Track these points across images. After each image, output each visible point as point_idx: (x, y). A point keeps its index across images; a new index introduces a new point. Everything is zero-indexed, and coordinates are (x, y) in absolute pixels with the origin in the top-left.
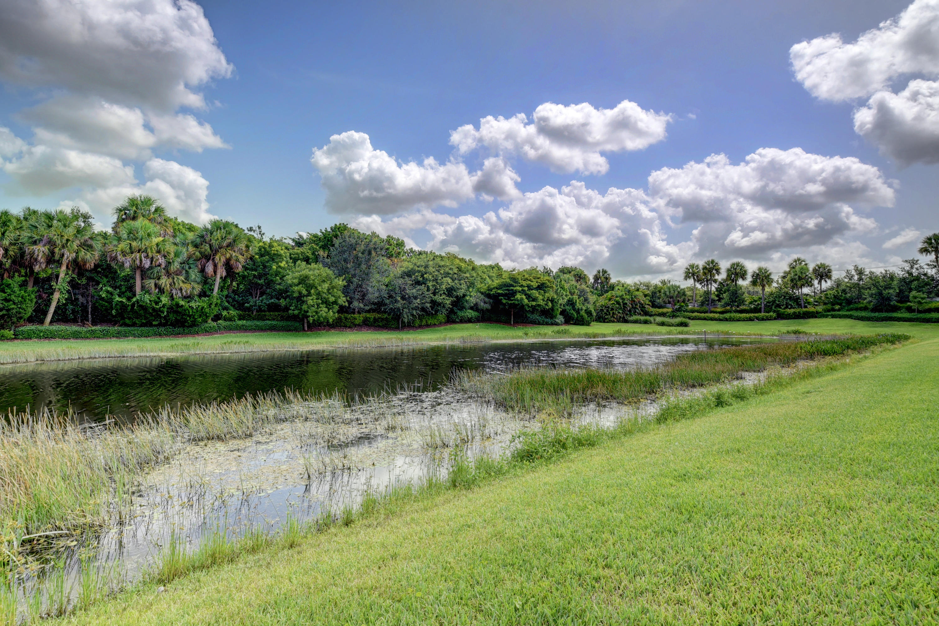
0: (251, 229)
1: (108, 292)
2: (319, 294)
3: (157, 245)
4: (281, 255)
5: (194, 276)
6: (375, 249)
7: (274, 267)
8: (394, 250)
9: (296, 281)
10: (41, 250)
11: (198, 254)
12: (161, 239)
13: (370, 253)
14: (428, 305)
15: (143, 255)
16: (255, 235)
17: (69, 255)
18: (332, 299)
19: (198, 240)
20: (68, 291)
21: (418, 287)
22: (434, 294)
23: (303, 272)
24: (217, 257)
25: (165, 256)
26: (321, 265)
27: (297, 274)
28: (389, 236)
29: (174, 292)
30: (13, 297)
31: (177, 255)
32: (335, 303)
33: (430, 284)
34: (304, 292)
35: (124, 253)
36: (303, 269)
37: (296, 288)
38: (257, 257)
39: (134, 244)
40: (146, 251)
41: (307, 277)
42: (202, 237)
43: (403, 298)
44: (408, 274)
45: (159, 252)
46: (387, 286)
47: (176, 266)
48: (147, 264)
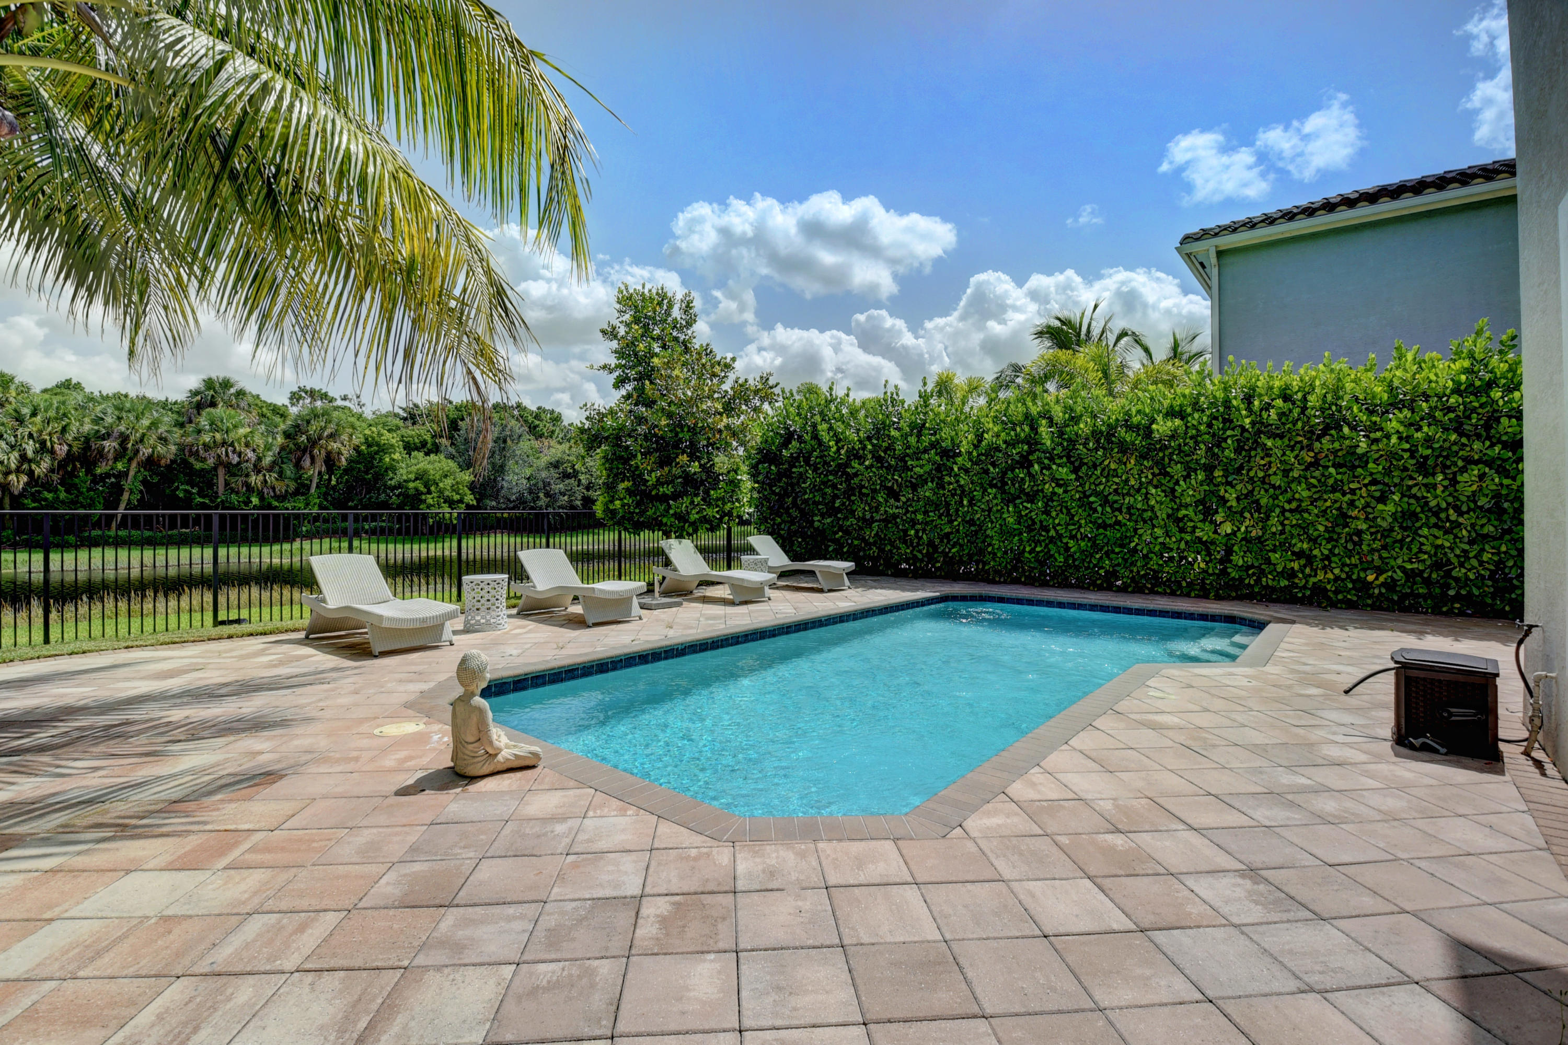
0: (345, 398)
1: (185, 491)
2: (441, 492)
3: (245, 437)
4: (392, 446)
5: (288, 473)
6: (511, 436)
7: (387, 460)
8: (544, 426)
9: (412, 476)
10: (110, 445)
11: (291, 446)
12: (248, 430)
13: (505, 441)
14: (579, 503)
15: (230, 449)
16: (352, 407)
17: (145, 451)
18: (456, 497)
19: (292, 430)
20: (141, 492)
21: (567, 481)
22: (588, 488)
23: (421, 466)
24: (316, 451)
25: (254, 450)
26: (442, 457)
27: (414, 468)
28: (539, 408)
29: (265, 490)
30: (81, 499)
31: (268, 447)
32: (461, 501)
33: (582, 477)
34: (422, 489)
35: (206, 447)
36: (421, 461)
37: (411, 485)
38: (363, 448)
39: (218, 436)
40: (232, 445)
41: (425, 472)
42: (298, 426)
43: (547, 495)
44: (556, 465)
45: (247, 445)
46: (528, 479)
47: (267, 460)
48: (235, 459)
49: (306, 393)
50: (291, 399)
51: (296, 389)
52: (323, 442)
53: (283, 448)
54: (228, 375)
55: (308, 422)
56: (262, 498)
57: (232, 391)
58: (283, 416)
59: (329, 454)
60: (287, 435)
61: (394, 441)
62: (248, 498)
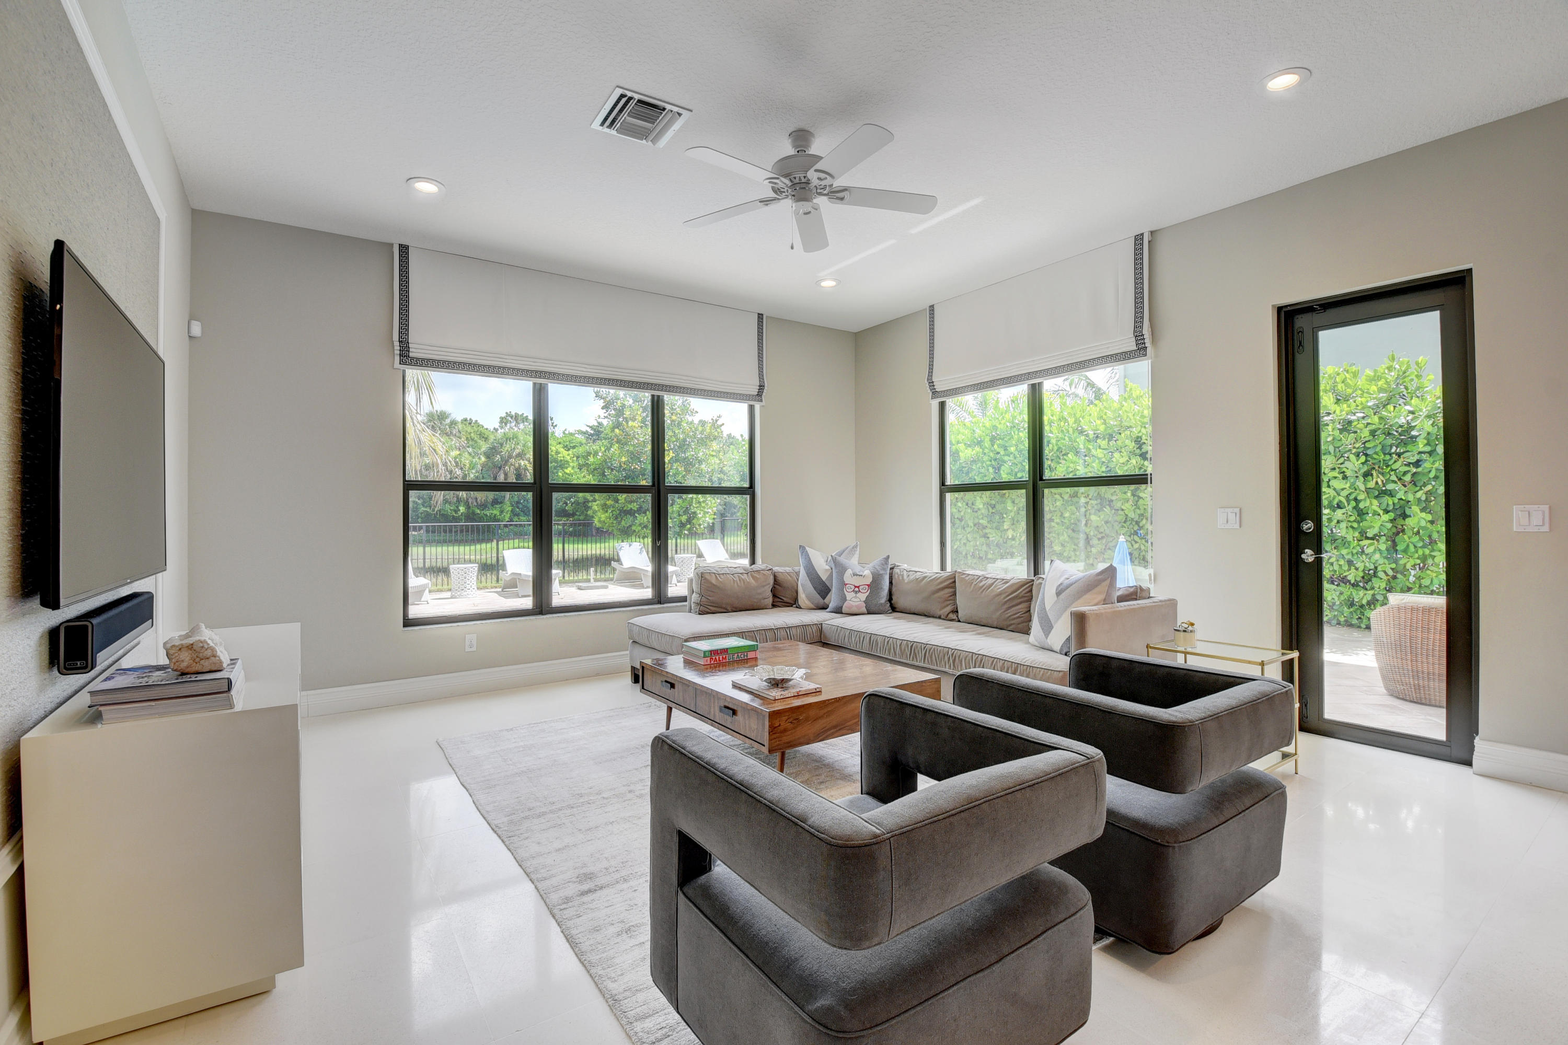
49: (512, 417)
50: (501, 422)
51: (504, 415)
52: (512, 461)
53: (483, 466)
54: (444, 409)
55: (502, 445)
56: (468, 507)
57: (448, 421)
58: (486, 439)
59: (518, 469)
60: (488, 456)
61: (568, 458)
62: (457, 507)
